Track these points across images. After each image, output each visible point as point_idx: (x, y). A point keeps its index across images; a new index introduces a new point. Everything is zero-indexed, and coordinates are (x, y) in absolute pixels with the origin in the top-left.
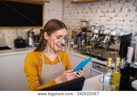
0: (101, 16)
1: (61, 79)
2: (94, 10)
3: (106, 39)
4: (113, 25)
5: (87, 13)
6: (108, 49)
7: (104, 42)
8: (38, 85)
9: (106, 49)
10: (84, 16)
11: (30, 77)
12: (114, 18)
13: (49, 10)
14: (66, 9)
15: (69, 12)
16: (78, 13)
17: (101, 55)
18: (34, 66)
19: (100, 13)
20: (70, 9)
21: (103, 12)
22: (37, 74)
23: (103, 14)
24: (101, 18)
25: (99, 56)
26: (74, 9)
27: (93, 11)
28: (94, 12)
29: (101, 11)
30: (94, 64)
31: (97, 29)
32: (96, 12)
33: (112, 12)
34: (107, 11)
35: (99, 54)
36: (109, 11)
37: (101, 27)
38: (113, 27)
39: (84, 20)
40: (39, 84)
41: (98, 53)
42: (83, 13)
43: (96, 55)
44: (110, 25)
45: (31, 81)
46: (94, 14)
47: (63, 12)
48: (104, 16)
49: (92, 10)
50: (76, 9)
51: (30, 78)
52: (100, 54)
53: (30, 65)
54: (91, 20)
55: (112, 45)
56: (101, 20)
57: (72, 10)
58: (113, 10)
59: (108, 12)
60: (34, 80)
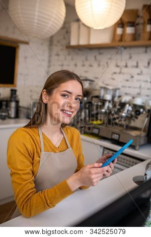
0: (115, 73)
1: (79, 180)
2: (103, 63)
3: (126, 111)
4: (135, 88)
5: (91, 66)
6: (129, 128)
7: (124, 114)
8: (33, 190)
9: (125, 127)
10: (86, 72)
11: (18, 176)
12: (136, 77)
13: (26, 58)
14: (54, 58)
15: (61, 63)
16: (76, 65)
17: (118, 136)
18: (27, 155)
19: (112, 68)
20: (62, 57)
21: (118, 66)
22: (31, 170)
23: (118, 70)
24: (115, 76)
25: (115, 138)
26: (69, 58)
27: (101, 64)
28: (104, 66)
29: (115, 64)
30: (105, 152)
31: (110, 94)
32: (106, 65)
33: (133, 67)
34: (124, 65)
35: (115, 135)
36: (128, 65)
37: (115, 90)
38: (134, 92)
39: (86, 77)
40: (35, 189)
41: (113, 133)
42: (84, 66)
43: (110, 137)
44: (129, 87)
45: (20, 184)
46: (103, 69)
47: (49, 62)
48: (120, 73)
49: (100, 61)
50: (72, 59)
51: (18, 179)
52: (117, 134)
53: (20, 154)
54: (97, 78)
55: (134, 120)
56: (113, 79)
57: (65, 59)
58: (135, 64)
59: (126, 66)
60: (26, 182)
